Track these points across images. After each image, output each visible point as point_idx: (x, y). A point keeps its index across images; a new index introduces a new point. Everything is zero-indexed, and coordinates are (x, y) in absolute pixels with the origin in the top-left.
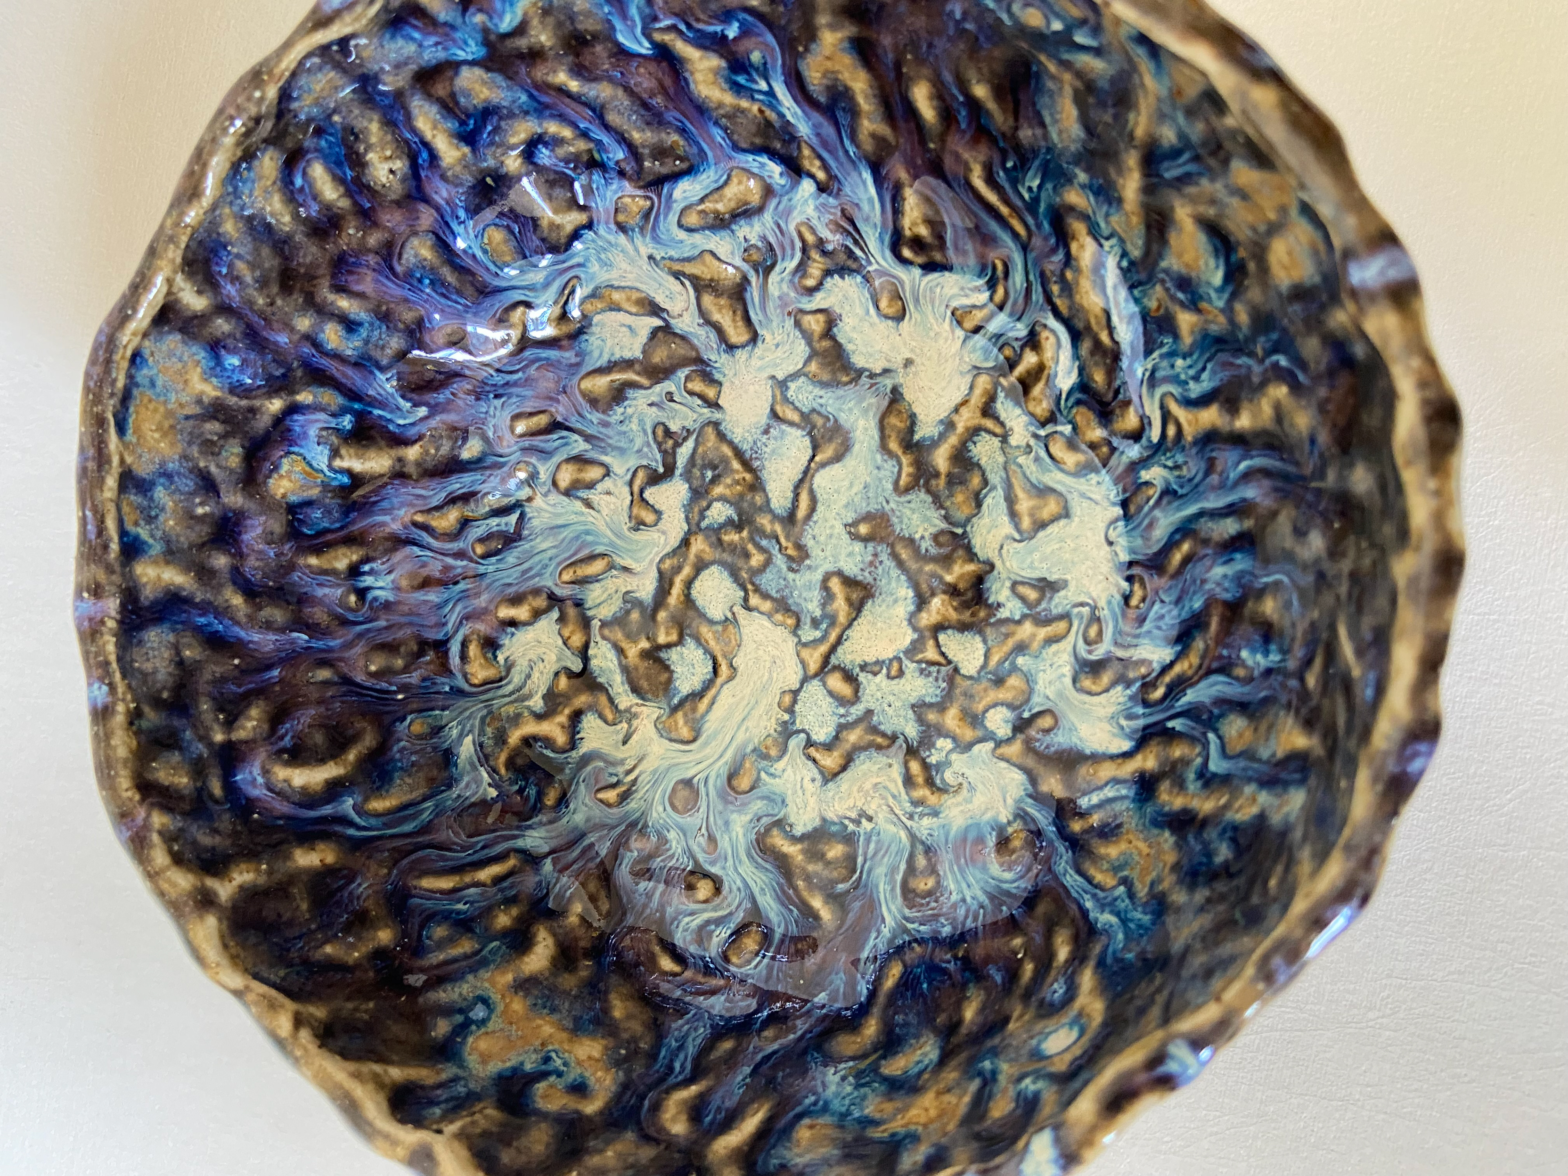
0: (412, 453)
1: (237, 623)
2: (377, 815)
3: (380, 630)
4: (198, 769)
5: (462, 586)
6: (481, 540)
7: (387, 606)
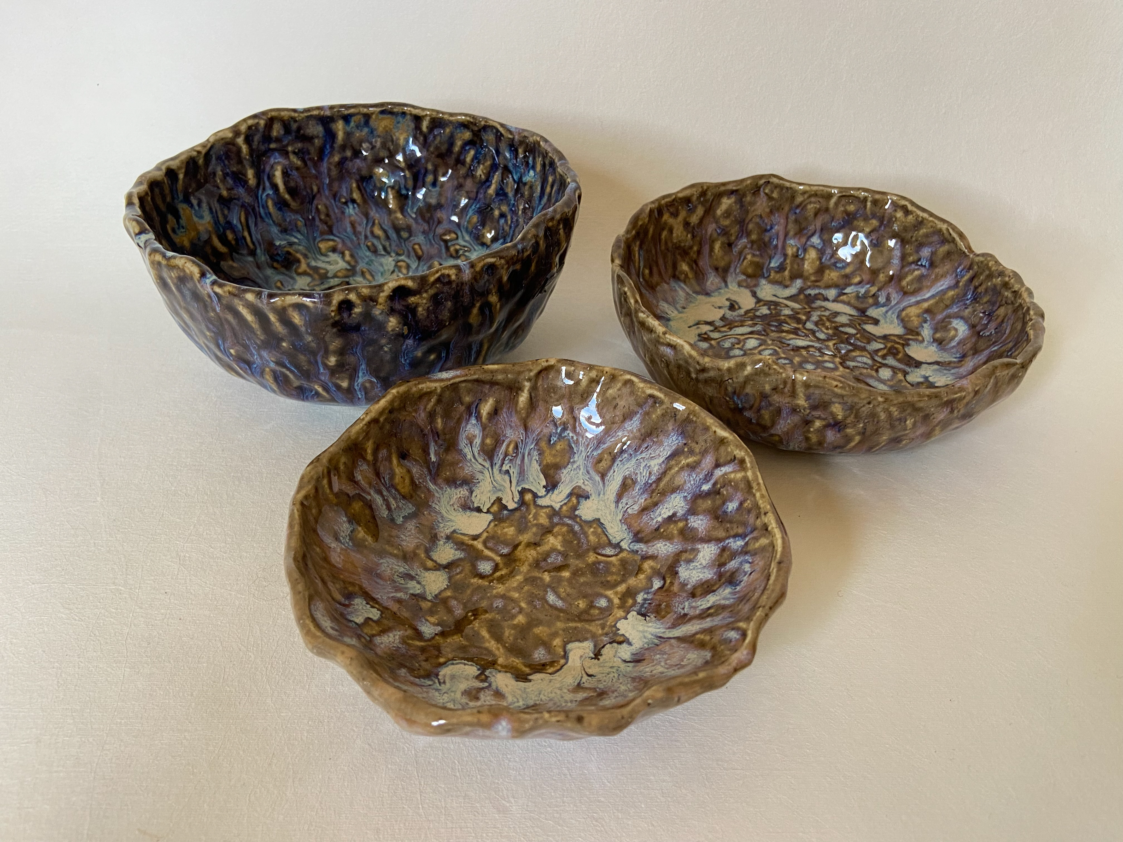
0: (399, 215)
1: (329, 159)
2: (266, 202)
3: (333, 209)
4: (278, 140)
5: (355, 239)
6: (373, 244)
7: (343, 213)
